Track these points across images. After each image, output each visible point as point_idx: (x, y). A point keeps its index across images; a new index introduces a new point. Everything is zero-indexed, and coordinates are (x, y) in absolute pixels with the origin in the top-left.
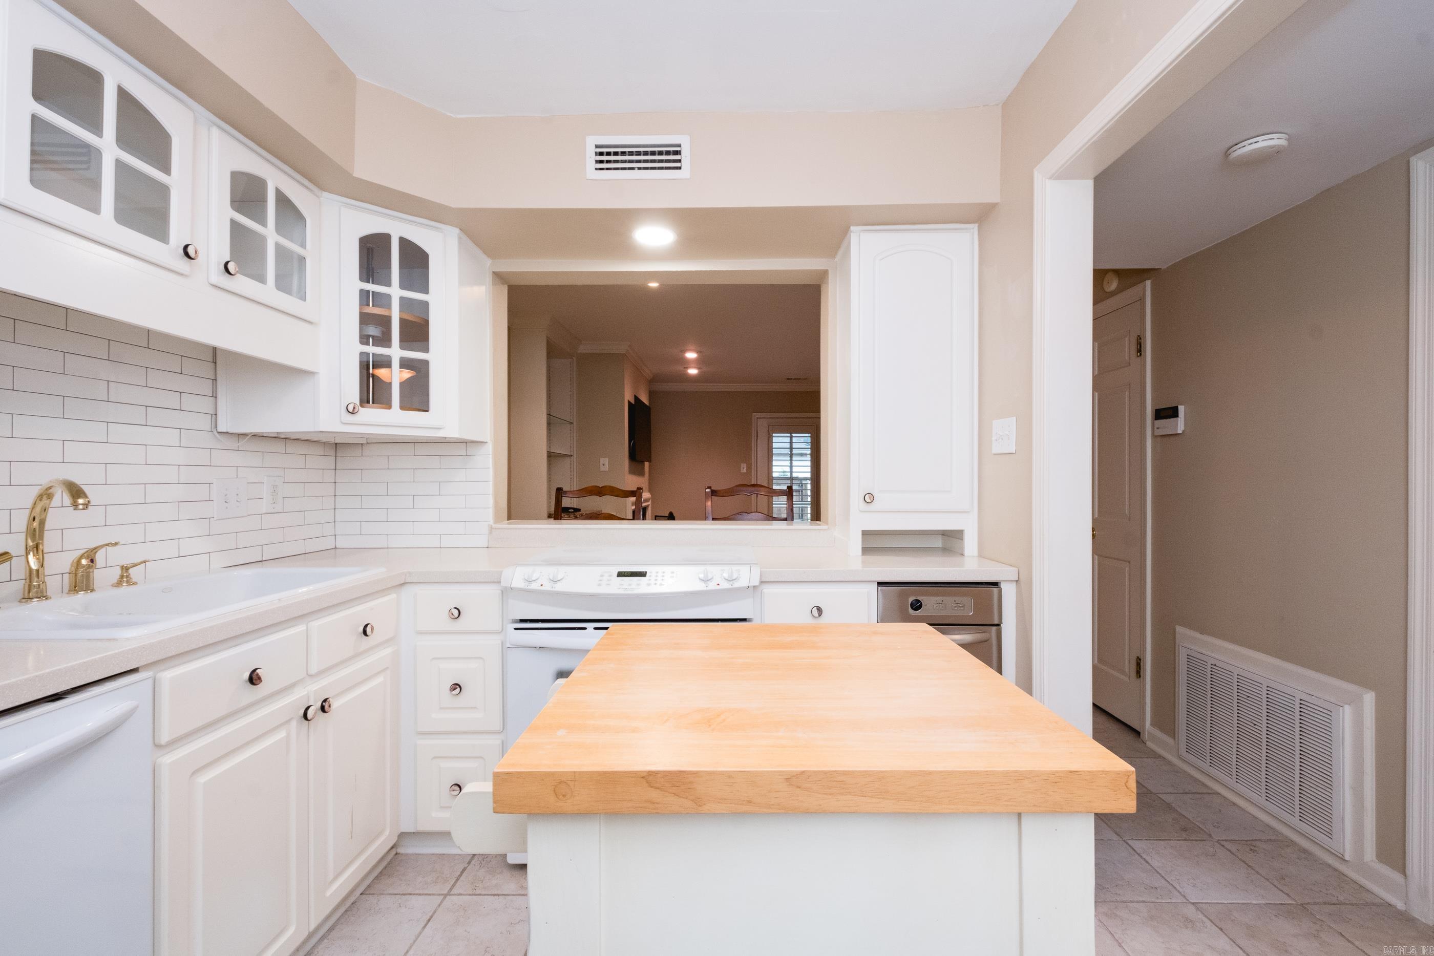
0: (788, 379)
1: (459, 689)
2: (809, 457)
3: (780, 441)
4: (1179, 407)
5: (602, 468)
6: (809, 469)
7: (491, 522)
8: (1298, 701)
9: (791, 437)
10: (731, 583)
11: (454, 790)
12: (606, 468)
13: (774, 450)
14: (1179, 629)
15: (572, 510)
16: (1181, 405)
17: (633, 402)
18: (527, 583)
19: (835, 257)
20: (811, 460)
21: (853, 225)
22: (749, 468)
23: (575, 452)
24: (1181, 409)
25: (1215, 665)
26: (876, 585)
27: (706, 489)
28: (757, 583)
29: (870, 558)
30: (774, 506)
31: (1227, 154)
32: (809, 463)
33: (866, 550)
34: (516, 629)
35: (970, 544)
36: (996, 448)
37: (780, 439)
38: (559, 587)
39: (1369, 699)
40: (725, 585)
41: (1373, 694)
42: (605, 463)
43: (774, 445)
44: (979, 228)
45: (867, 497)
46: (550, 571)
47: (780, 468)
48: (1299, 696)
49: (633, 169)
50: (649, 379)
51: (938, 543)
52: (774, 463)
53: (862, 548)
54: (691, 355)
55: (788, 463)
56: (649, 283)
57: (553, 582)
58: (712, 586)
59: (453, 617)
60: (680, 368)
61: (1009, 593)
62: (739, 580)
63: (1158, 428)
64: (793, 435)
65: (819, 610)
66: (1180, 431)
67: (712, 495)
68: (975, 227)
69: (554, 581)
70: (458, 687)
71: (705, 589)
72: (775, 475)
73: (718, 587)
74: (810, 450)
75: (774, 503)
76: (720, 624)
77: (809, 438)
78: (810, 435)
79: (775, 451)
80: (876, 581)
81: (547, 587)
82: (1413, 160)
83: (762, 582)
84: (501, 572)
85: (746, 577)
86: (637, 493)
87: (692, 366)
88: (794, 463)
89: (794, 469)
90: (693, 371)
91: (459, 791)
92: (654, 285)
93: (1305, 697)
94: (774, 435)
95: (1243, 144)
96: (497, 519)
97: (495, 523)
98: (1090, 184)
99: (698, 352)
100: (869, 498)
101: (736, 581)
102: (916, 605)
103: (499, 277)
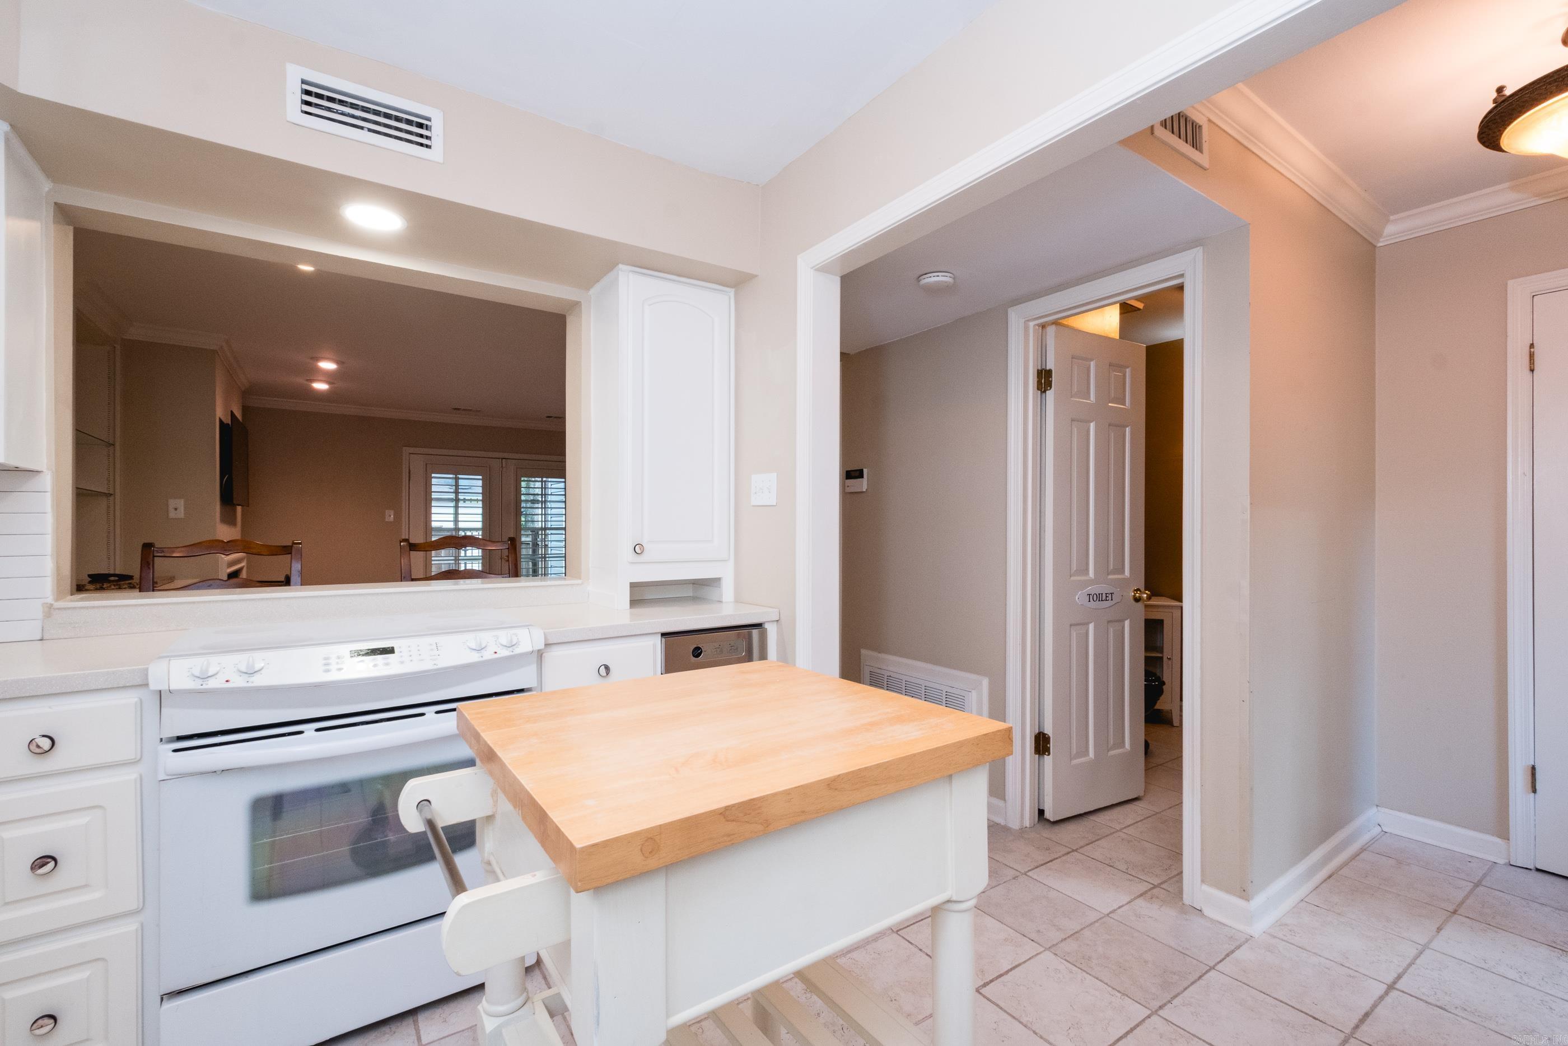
0: (455, 409)
1: (52, 863)
2: (480, 504)
3: (441, 484)
4: (864, 469)
5: (172, 514)
6: (480, 518)
7: (50, 600)
8: (944, 693)
9: (457, 479)
10: (511, 649)
11: (42, 1027)
12: (181, 514)
13: (433, 494)
14: (863, 651)
15: (117, 578)
16: (866, 468)
17: (227, 420)
18: (200, 682)
19: (589, 290)
20: (483, 508)
21: (623, 264)
22: (398, 516)
23: (118, 487)
24: (865, 471)
25: (890, 676)
26: (659, 636)
27: (401, 542)
28: (542, 646)
29: (639, 610)
30: (433, 562)
31: (919, 278)
32: (480, 511)
33: (634, 603)
34: (176, 751)
35: (727, 591)
36: (756, 500)
37: (442, 481)
38: (258, 681)
39: (985, 682)
40: (504, 653)
41: (987, 679)
42: (177, 508)
43: (434, 488)
44: (736, 294)
45: (637, 548)
46: (241, 660)
47: (441, 518)
48: (945, 689)
49: (362, 128)
50: (243, 389)
51: (689, 592)
52: (434, 510)
53: (630, 601)
54: (328, 365)
55: (452, 510)
56: (298, 265)
57: (247, 675)
58: (488, 655)
59: (38, 751)
60: (300, 380)
61: (771, 630)
62: (519, 645)
63: (848, 486)
64: (460, 476)
65: (607, 668)
66: (864, 490)
67: (410, 550)
68: (731, 292)
69: (251, 673)
70: (49, 860)
71: (481, 659)
72: (434, 524)
73: (496, 656)
74: (481, 495)
75: (433, 558)
76: (494, 698)
77: (481, 482)
78: (480, 477)
79: (434, 496)
80: (659, 633)
81: (238, 682)
82: (1010, 310)
83: (546, 645)
84: (147, 670)
85: (528, 641)
86: (293, 550)
87: (320, 378)
88: (461, 510)
89: (461, 518)
90: (321, 386)
91: (53, 1024)
92: (306, 268)
93: (949, 690)
94: (433, 475)
95: (930, 275)
96: (59, 596)
97: (57, 600)
98: (838, 280)
99: (337, 362)
100: (638, 549)
101: (515, 646)
102: (697, 652)
103: (64, 213)
